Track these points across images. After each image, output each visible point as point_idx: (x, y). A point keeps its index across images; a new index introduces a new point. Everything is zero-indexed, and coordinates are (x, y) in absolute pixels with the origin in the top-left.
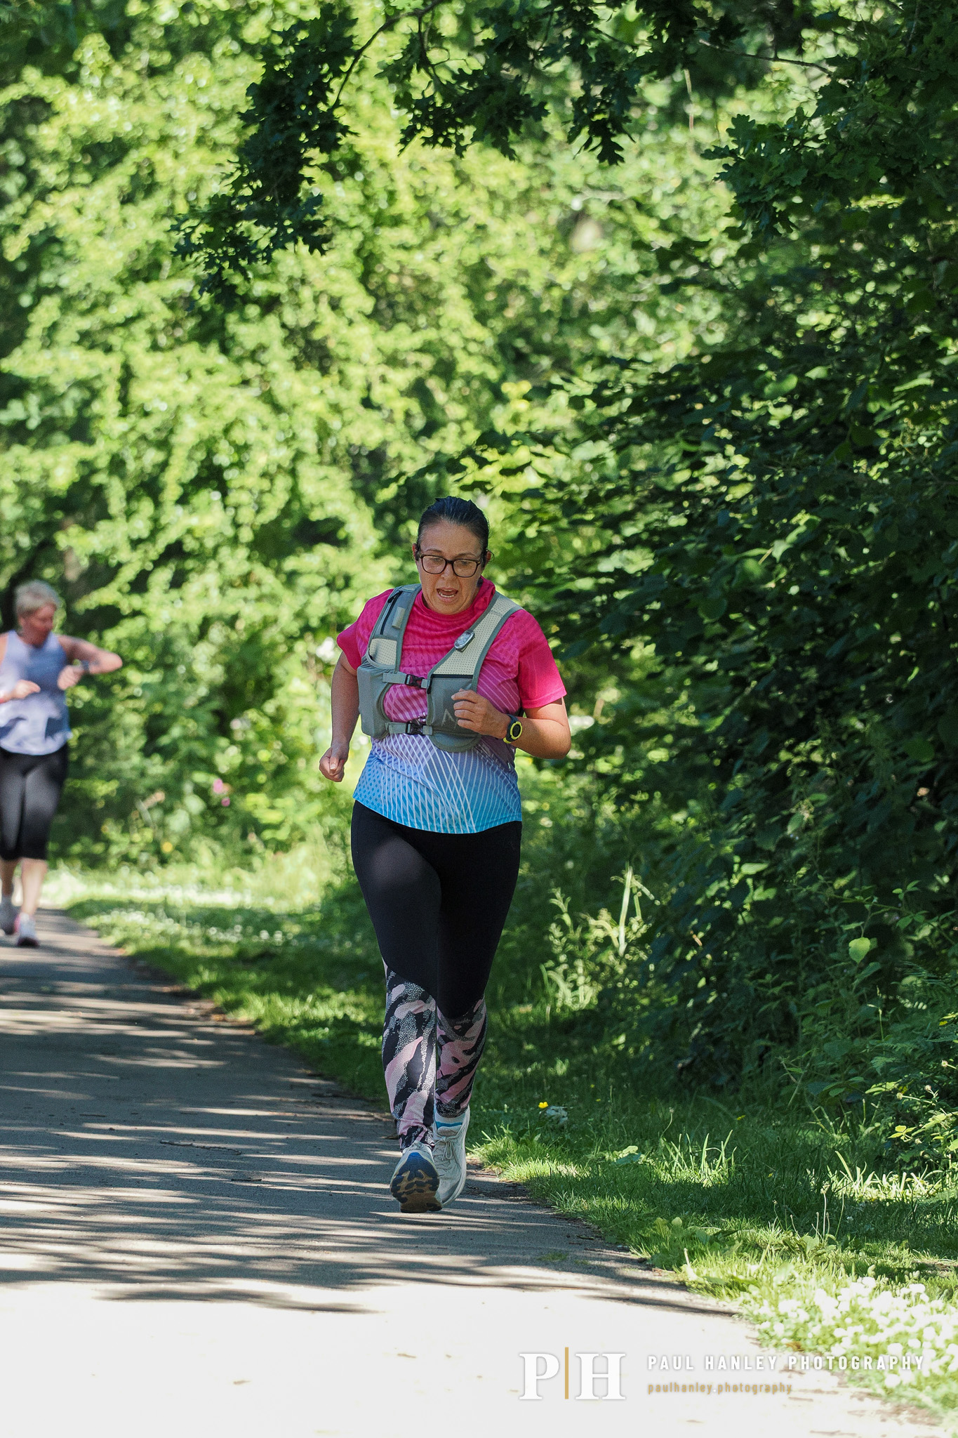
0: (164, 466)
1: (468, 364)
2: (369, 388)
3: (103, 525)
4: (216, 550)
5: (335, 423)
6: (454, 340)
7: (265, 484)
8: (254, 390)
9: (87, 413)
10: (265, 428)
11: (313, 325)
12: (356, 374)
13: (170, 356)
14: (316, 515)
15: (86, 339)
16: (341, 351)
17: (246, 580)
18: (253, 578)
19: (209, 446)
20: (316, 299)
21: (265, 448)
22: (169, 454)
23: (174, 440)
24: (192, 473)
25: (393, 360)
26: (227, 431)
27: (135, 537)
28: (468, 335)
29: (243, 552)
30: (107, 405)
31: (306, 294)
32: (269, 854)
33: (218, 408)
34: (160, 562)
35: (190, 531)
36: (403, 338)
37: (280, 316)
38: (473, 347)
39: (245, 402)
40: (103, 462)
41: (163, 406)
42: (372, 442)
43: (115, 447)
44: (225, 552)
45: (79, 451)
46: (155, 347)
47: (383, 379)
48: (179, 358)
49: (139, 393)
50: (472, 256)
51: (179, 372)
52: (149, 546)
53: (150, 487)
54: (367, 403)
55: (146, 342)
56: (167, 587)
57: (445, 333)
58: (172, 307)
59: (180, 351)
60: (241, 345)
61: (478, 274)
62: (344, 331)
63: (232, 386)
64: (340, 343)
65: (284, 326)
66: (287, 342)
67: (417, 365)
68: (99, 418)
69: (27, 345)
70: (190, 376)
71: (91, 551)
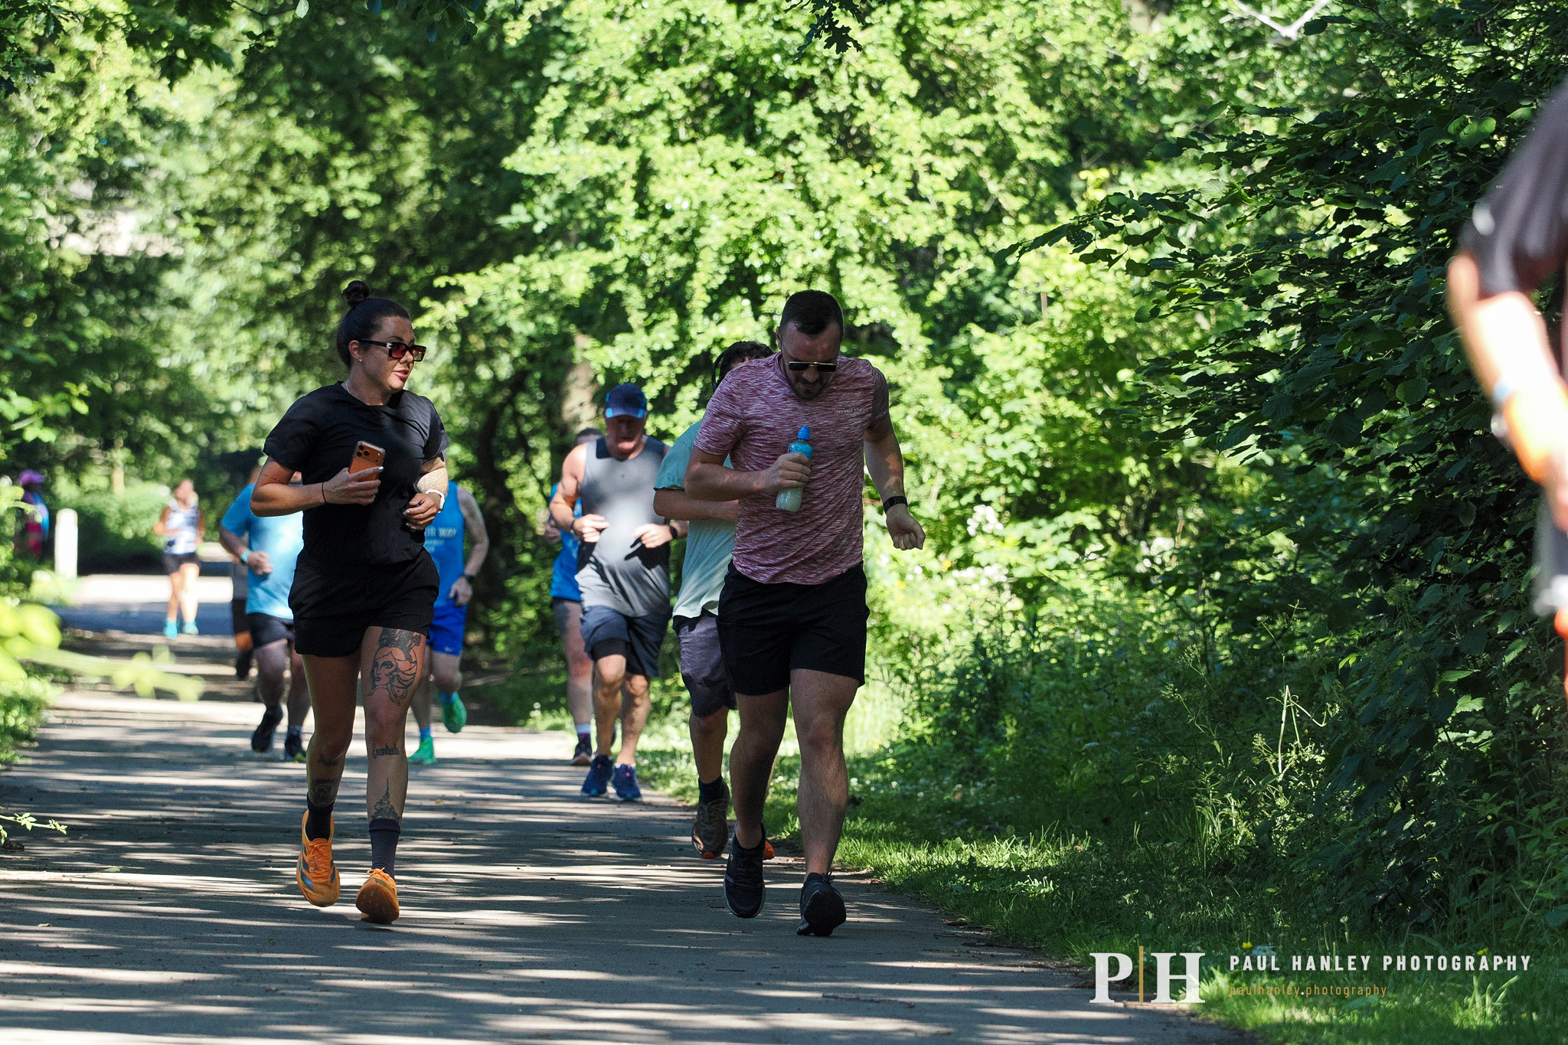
0: (689, 271)
1: (1027, 151)
2: (915, 179)
3: (619, 337)
5: (879, 216)
6: (1011, 126)
8: (789, 183)
9: (600, 214)
10: (800, 227)
11: (853, 110)
12: (901, 164)
13: (690, 147)
14: (861, 320)
15: (599, 133)
16: (884, 138)
19: (739, 247)
20: (854, 86)
21: (800, 247)
22: (696, 259)
23: (699, 242)
24: (721, 279)
25: (942, 147)
26: (757, 231)
27: (657, 347)
28: (1026, 118)
30: (624, 205)
31: (841, 77)
33: (747, 205)
34: (684, 379)
35: (718, 342)
36: (950, 122)
37: (814, 102)
38: (1031, 132)
39: (781, 201)
40: (620, 267)
41: (686, 205)
42: (920, 239)
43: (633, 251)
45: (590, 257)
46: (673, 140)
47: (931, 170)
48: (701, 152)
49: (658, 190)
50: (1023, 31)
51: (701, 166)
52: (672, 359)
53: (674, 295)
54: (914, 194)
55: (665, 133)
56: (694, 404)
57: (1000, 118)
58: (690, 93)
59: (700, 143)
60: (770, 134)
61: (1031, 51)
62: (886, 116)
63: (762, 181)
64: (882, 131)
65: (817, 112)
66: (823, 131)
67: (967, 150)
68: (615, 219)
69: (531, 140)
70: (716, 172)
71: (607, 365)
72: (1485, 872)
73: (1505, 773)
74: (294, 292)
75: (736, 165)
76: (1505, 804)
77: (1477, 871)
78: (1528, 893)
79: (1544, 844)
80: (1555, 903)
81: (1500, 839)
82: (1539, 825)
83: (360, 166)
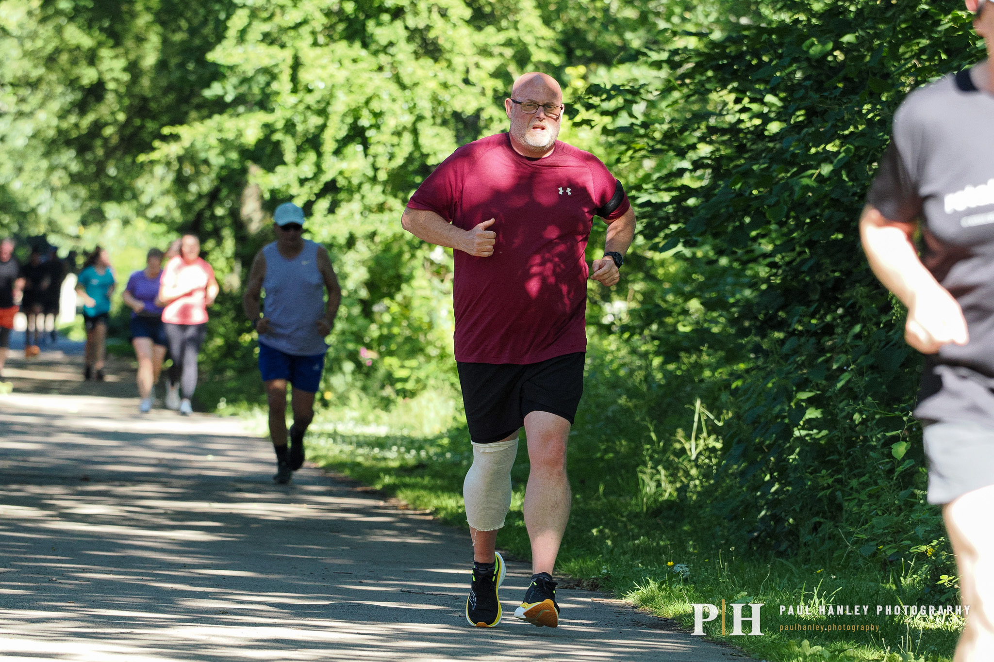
0: (323, 128)
1: (539, 55)
2: (467, 71)
3: (280, 169)
4: (360, 186)
5: (444, 95)
6: (528, 39)
7: (395, 140)
8: (387, 73)
9: (268, 91)
10: (394, 100)
11: (428, 28)
12: (458, 62)
13: (326, 49)
14: (431, 161)
15: (268, 39)
16: (447, 46)
17: (381, 208)
18: (386, 206)
19: (355, 113)
20: (430, 11)
21: (394, 114)
22: (327, 119)
23: (330, 109)
24: (343, 133)
25: (485, 51)
26: (367, 102)
27: (302, 177)
28: (539, 35)
29: (379, 188)
30: (283, 85)
31: (422, 5)
32: (400, 400)
33: (361, 86)
34: (320, 195)
35: (341, 173)
36: (491, 36)
37: (404, 22)
38: (542, 43)
39: (382, 83)
40: (280, 125)
41: (321, 85)
42: (469, 110)
43: (288, 114)
44: (366, 187)
45: (262, 117)
46: (315, 44)
47: (477, 65)
48: (333, 51)
49: (304, 76)
51: (332, 61)
52: (313, 183)
53: (313, 142)
54: (466, 81)
55: (310, 40)
56: (326, 213)
57: (522, 34)
58: (327, 16)
59: (333, 46)
60: (377, 42)
62: (450, 32)
63: (371, 71)
64: (447, 40)
65: (407, 28)
66: (410, 39)
67: (501, 55)
68: (277, 93)
69: (225, 43)
70: (341, 64)
71: (271, 187)
72: (822, 520)
73: (836, 457)
74: (74, 134)
75: (355, 61)
76: (836, 477)
77: (817, 519)
78: (849, 534)
79: (860, 503)
80: (867, 540)
81: (832, 499)
82: (857, 491)
83: (116, 57)
